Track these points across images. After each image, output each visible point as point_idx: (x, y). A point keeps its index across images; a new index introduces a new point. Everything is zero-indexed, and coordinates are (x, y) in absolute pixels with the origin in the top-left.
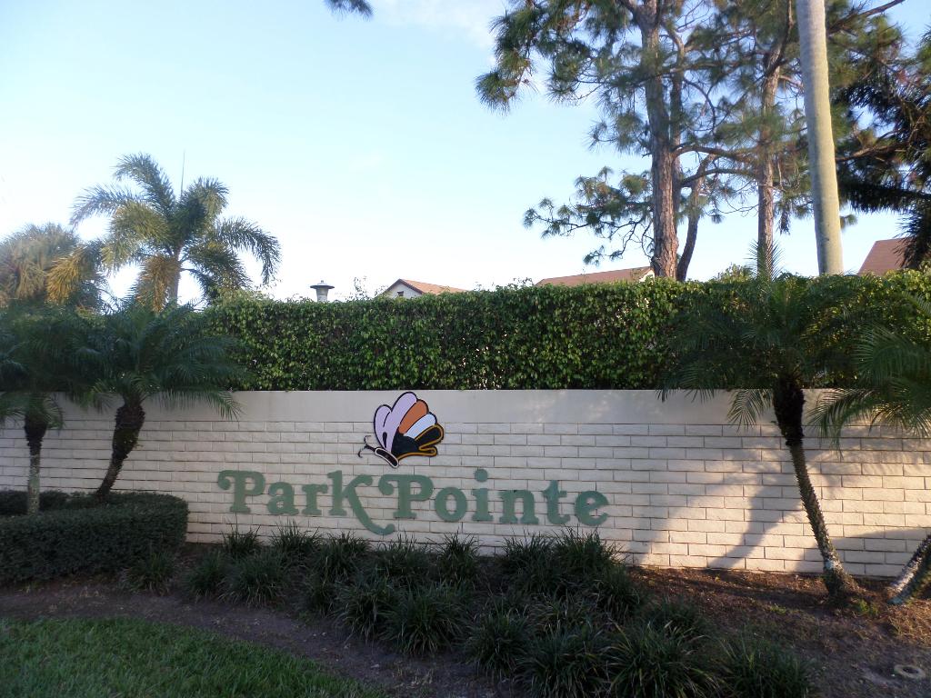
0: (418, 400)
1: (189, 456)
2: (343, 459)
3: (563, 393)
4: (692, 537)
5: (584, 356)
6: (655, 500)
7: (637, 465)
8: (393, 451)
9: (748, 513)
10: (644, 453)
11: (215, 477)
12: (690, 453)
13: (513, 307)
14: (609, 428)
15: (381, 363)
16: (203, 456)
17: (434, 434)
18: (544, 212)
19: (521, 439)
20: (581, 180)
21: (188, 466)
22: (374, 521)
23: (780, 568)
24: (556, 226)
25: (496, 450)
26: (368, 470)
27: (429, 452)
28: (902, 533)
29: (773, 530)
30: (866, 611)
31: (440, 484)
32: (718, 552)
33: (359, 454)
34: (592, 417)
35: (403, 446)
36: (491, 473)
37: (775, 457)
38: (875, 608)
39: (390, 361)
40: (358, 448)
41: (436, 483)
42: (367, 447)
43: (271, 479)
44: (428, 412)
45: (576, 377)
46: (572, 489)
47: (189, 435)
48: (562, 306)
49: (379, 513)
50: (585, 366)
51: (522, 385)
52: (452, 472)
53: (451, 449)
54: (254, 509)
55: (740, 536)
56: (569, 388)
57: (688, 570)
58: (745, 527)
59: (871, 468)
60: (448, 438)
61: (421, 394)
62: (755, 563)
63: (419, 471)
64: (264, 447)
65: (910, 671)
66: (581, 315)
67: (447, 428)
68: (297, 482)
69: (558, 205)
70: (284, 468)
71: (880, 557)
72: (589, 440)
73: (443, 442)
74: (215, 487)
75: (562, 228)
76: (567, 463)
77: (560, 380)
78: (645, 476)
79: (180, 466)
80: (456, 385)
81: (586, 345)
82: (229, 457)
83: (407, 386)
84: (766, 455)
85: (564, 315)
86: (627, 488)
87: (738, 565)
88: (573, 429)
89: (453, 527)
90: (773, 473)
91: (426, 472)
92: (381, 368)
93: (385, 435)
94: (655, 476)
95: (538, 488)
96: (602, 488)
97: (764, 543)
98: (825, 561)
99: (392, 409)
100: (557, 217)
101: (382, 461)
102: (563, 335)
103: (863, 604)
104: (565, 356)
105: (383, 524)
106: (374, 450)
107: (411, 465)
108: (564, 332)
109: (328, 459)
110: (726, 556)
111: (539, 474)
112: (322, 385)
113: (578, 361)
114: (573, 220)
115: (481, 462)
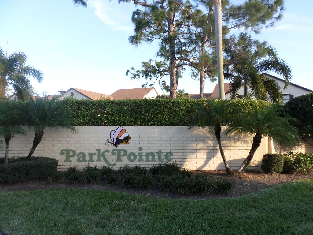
0: (123, 129)
1: (50, 145)
2: (101, 145)
3: (163, 127)
4: (193, 163)
5: (168, 118)
6: (185, 154)
7: (181, 145)
8: (116, 143)
9: (206, 156)
10: (182, 142)
11: (59, 152)
12: (193, 142)
13: (150, 104)
14: (174, 136)
15: (113, 118)
16: (55, 145)
17: (128, 138)
18: (132, 71)
19: (151, 139)
20: (144, 63)
21: (50, 148)
22: (110, 162)
23: (213, 169)
24: (135, 76)
25: (145, 142)
26: (108, 148)
27: (126, 143)
28: (239, 159)
29: (211, 160)
30: (235, 175)
31: (129, 152)
32: (199, 166)
33: (106, 144)
34: (169, 133)
35: (119, 141)
36: (144, 148)
37: (212, 143)
38: (237, 174)
39: (115, 118)
40: (105, 142)
41: (128, 151)
42: (108, 142)
43: (78, 152)
44: (126, 132)
45: (166, 123)
46: (164, 152)
47: (50, 139)
48: (163, 105)
49: (111, 160)
50: (169, 120)
51: (152, 125)
52: (132, 148)
53: (132, 142)
54: (72, 160)
55: (204, 162)
56: (164, 126)
57: (192, 171)
58: (205, 160)
59: (233, 145)
60: (131, 139)
61: (124, 127)
62: (207, 168)
63: (123, 148)
64: (76, 142)
65: (246, 184)
66: (168, 107)
67: (132, 136)
68: (87, 152)
69: (136, 70)
70: (82, 148)
71: (234, 165)
72: (169, 139)
73: (130, 140)
74: (60, 155)
75: (137, 76)
76: (163, 145)
77: (162, 124)
78: (182, 148)
79: (47, 148)
80: (134, 125)
81: (169, 115)
82: (64, 145)
83: (120, 125)
84: (210, 142)
85: (163, 107)
86: (178, 151)
87: (203, 169)
88: (165, 136)
89: (134, 163)
90: (212, 146)
91: (125, 148)
92: (113, 120)
93: (113, 138)
94: (185, 148)
95: (155, 152)
96: (172, 151)
97: (209, 163)
98: (225, 165)
99: (115, 131)
100: (136, 73)
101: (113, 146)
102: (163, 112)
103: (234, 173)
104: (163, 118)
105: (113, 163)
106: (110, 143)
107: (121, 147)
108: (163, 111)
109: (97, 145)
110: (201, 167)
111: (156, 148)
112: (95, 124)
113: (167, 119)
114: (140, 74)
115: (141, 145)
